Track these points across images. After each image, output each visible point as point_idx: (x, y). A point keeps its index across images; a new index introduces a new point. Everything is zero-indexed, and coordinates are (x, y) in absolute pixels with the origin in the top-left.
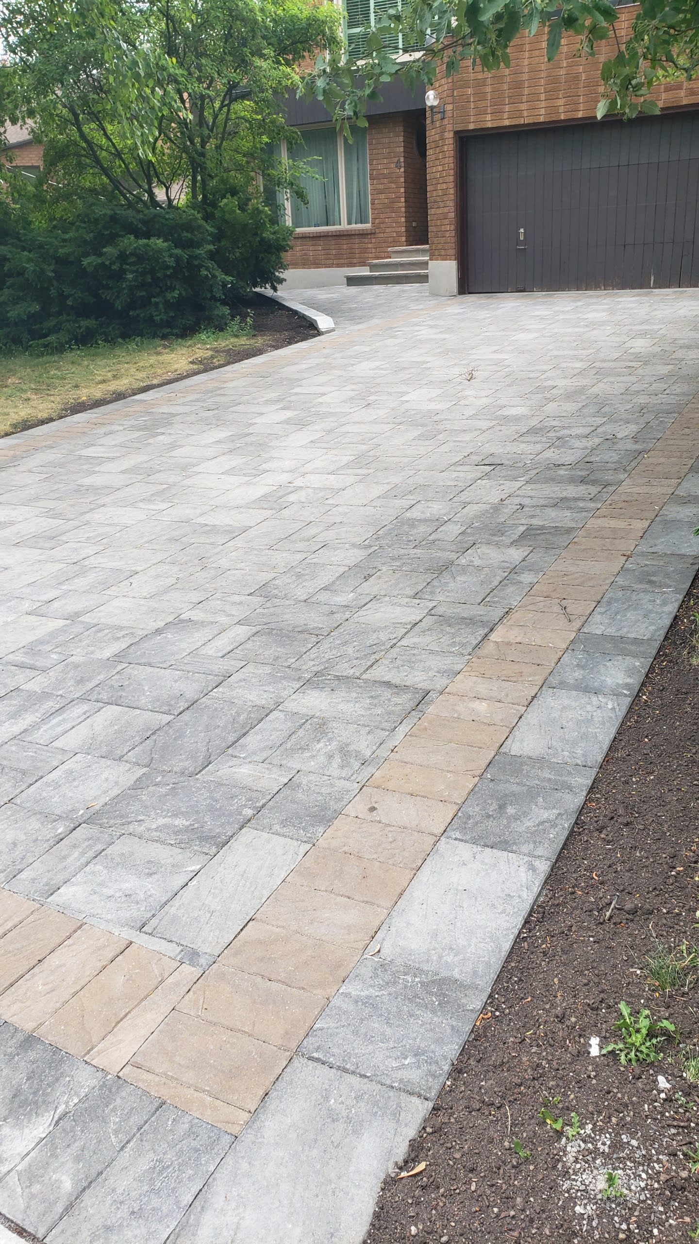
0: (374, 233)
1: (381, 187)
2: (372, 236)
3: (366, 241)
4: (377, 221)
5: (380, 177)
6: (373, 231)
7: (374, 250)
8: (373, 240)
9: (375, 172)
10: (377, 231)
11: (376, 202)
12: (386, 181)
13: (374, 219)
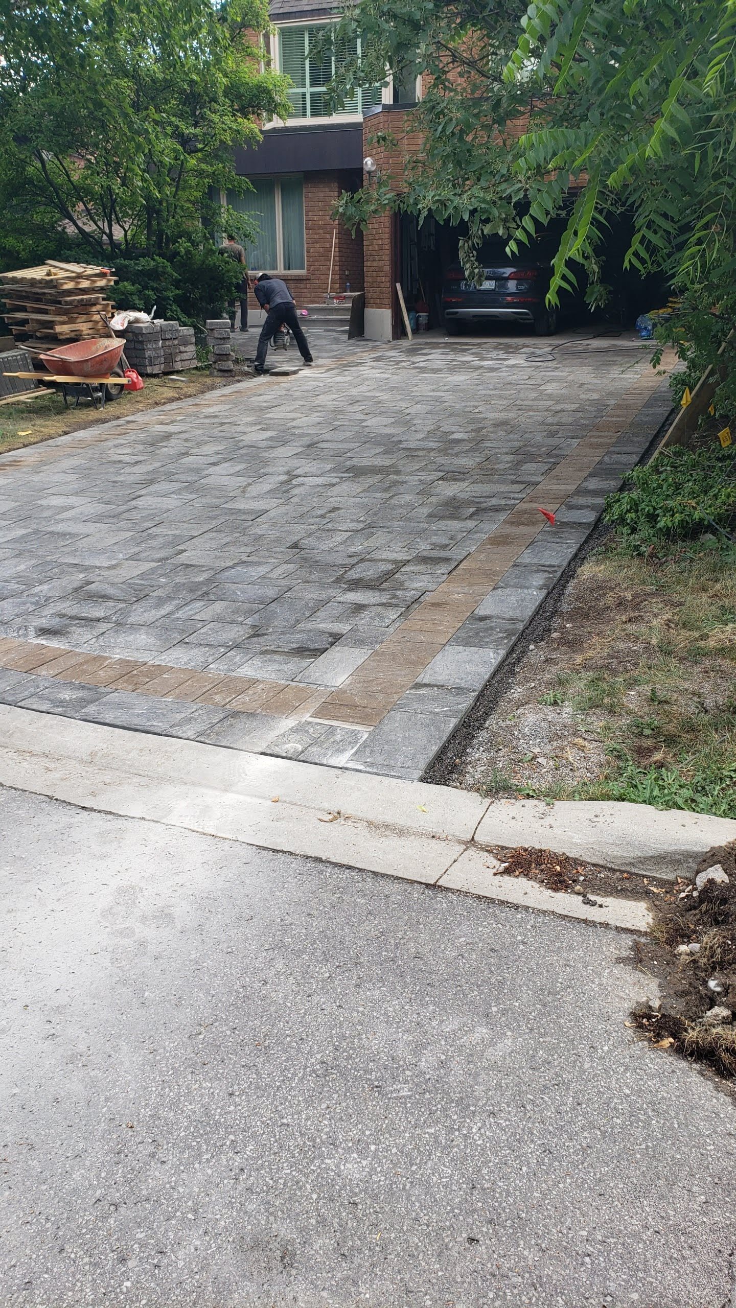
0: (309, 279)
1: (316, 236)
2: (307, 282)
3: (302, 286)
4: (312, 268)
5: (316, 227)
6: (308, 277)
7: (309, 295)
8: (308, 286)
9: (310, 223)
10: (312, 277)
11: (312, 250)
12: (321, 231)
13: (309, 266)
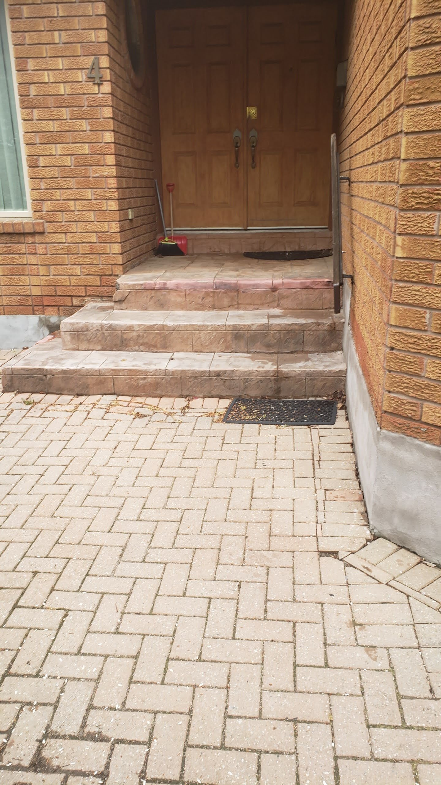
0: (42, 233)
1: (52, 126)
2: (37, 238)
3: (23, 248)
4: (47, 206)
5: (51, 101)
6: (39, 229)
7: (42, 270)
8: (40, 248)
9: (33, 90)
10: (49, 228)
11: (42, 161)
12: (65, 113)
13: (38, 201)
